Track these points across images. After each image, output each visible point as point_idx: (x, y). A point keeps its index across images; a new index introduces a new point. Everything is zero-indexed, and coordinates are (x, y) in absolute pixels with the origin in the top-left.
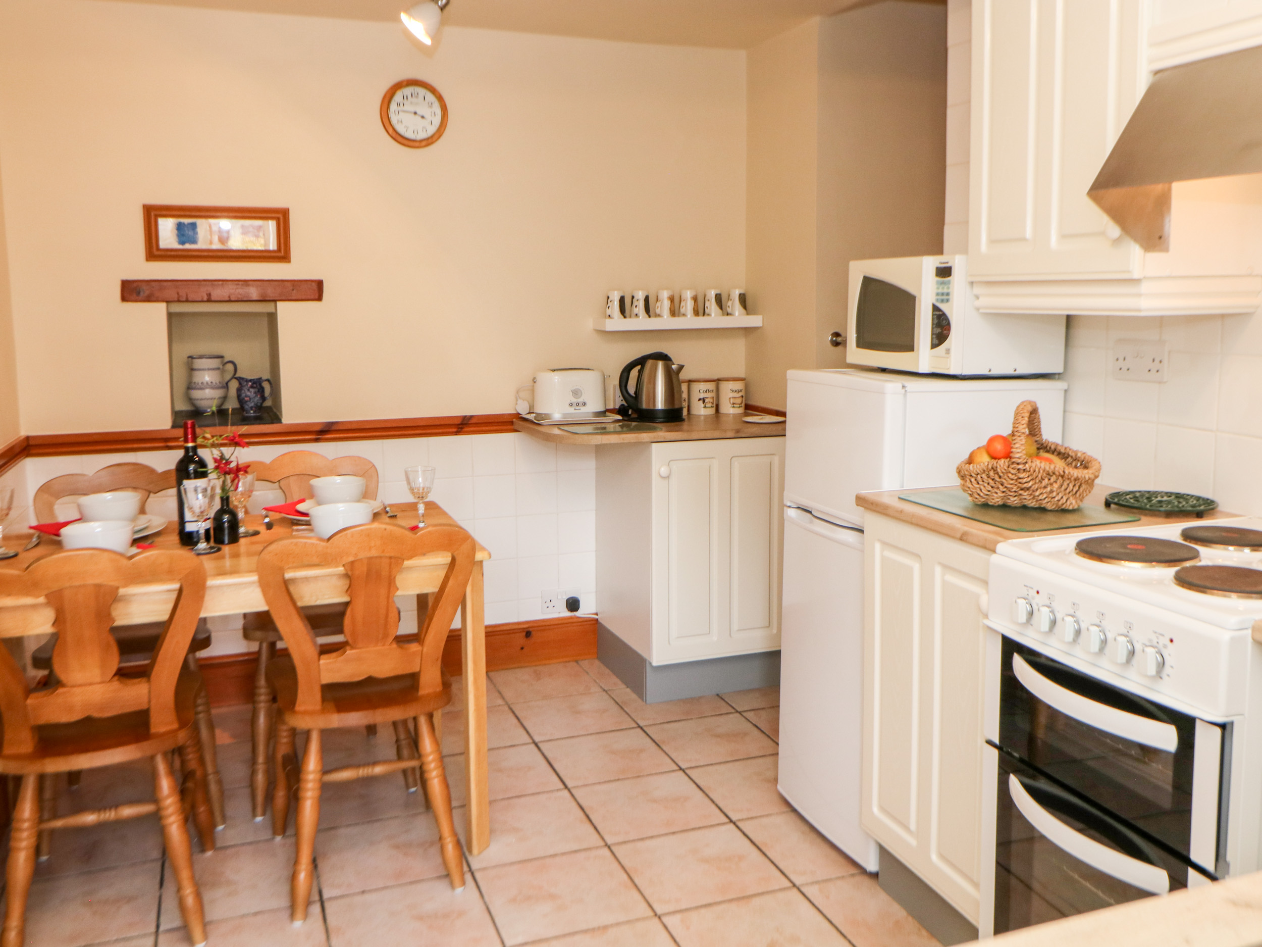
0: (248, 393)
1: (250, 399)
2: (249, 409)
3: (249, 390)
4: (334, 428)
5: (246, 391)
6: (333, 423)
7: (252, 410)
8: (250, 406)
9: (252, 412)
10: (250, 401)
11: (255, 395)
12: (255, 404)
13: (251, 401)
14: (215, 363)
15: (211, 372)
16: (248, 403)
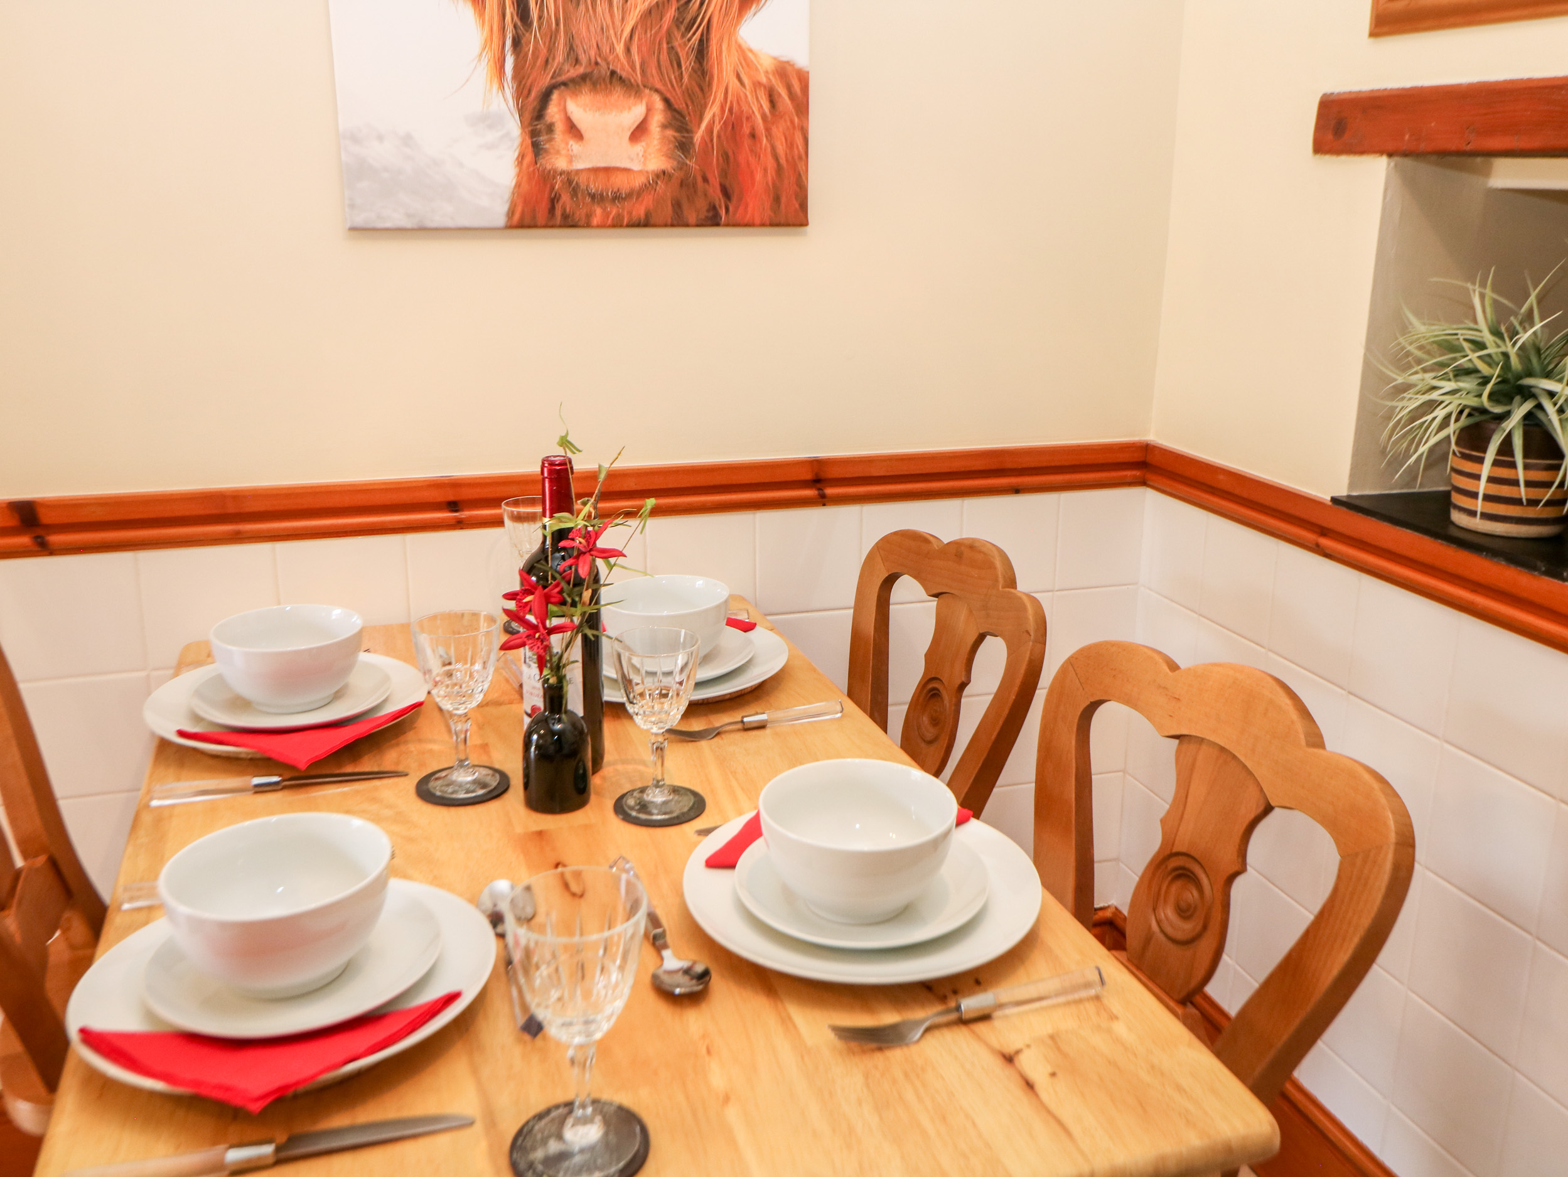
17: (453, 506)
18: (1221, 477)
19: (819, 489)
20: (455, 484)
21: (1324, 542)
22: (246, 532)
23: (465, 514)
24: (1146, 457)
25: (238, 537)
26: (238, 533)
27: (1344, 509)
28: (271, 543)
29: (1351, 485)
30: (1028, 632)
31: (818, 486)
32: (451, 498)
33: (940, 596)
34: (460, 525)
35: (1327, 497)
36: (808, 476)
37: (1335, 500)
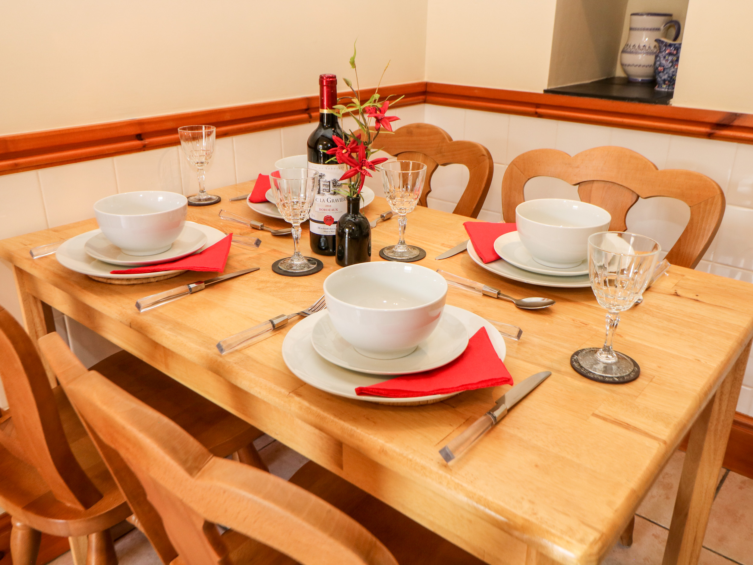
0: (664, 62)
1: (664, 69)
2: (662, 82)
3: (665, 57)
4: (737, 123)
5: (662, 59)
6: (736, 116)
7: (664, 84)
8: (663, 78)
9: (664, 86)
10: (663, 72)
11: (671, 64)
12: (669, 77)
13: (665, 72)
14: (658, 22)
15: (649, 33)
16: (661, 74)
17: (139, 137)
18: (476, 91)
19: (308, 114)
20: (140, 123)
21: (540, 110)
22: (22, 164)
23: (147, 141)
24: (426, 89)
25: (17, 168)
26: (16, 165)
27: (550, 94)
28: (35, 170)
29: (549, 85)
30: (484, 155)
31: (307, 112)
32: (139, 132)
33: (399, 155)
34: (144, 148)
35: (542, 92)
36: (304, 107)
37: (545, 91)
